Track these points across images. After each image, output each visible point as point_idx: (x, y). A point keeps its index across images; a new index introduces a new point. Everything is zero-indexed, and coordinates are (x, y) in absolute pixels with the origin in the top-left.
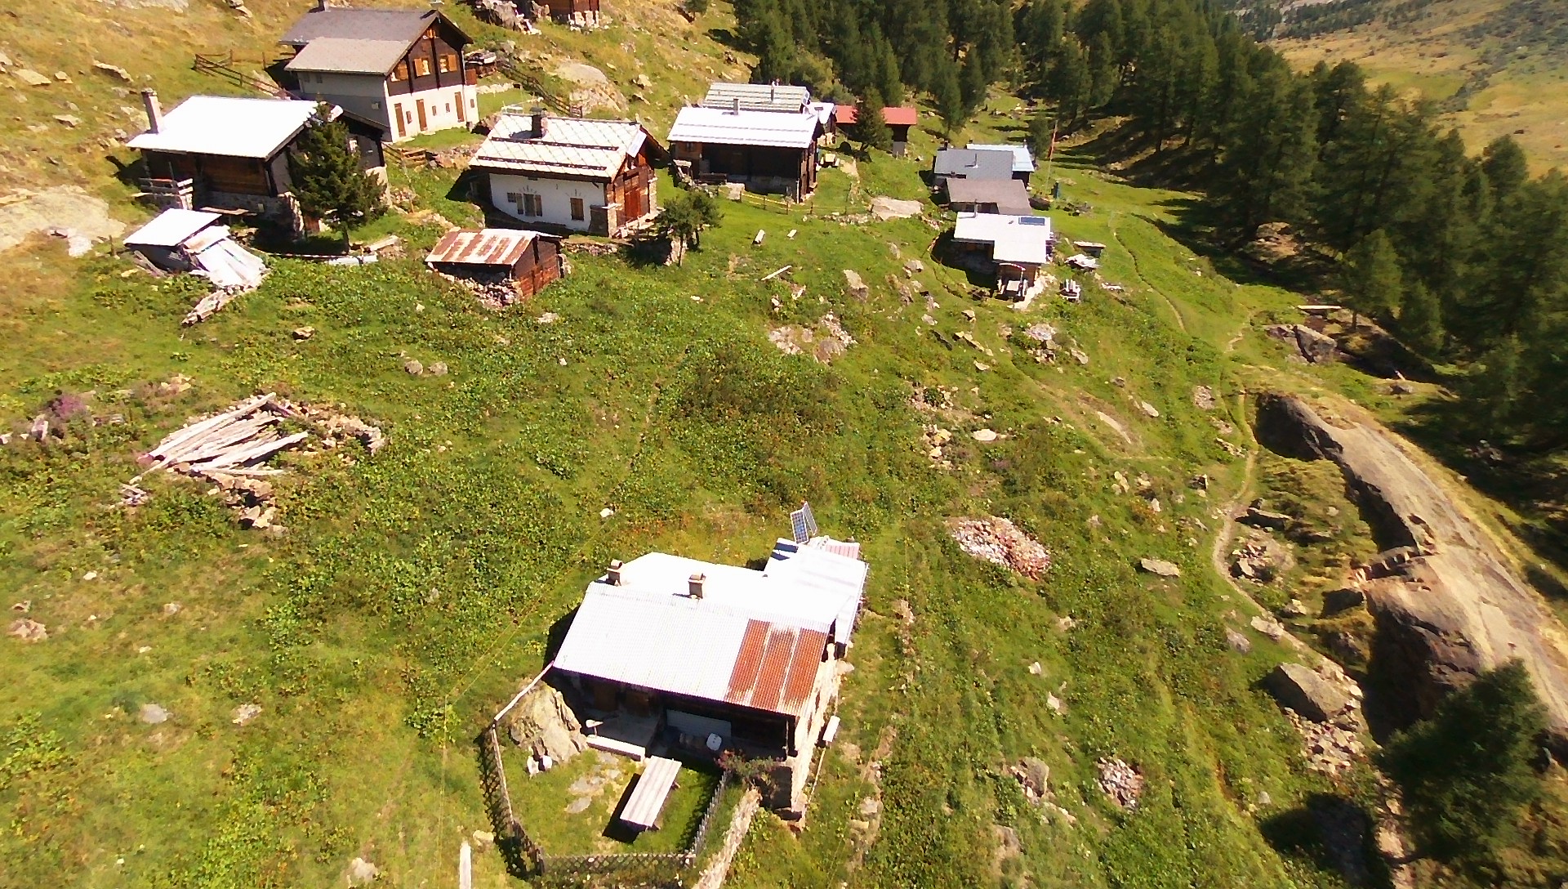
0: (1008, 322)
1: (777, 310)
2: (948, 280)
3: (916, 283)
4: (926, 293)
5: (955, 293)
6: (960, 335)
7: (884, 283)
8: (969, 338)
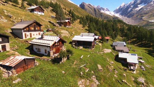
0: (133, 76)
1: (82, 75)
2: (118, 66)
3: (112, 67)
4: (114, 69)
5: (120, 69)
6: (123, 80)
7: (106, 67)
8: (126, 81)
